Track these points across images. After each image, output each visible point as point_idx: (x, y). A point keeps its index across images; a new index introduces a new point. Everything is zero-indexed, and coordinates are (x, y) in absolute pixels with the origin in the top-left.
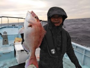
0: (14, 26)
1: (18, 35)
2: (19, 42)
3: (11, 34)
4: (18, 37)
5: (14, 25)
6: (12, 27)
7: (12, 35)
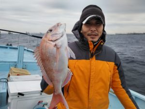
0: (11, 47)
1: (16, 62)
2: (18, 75)
3: (4, 60)
4: (16, 66)
5: (11, 45)
6: (7, 48)
7: (5, 62)
